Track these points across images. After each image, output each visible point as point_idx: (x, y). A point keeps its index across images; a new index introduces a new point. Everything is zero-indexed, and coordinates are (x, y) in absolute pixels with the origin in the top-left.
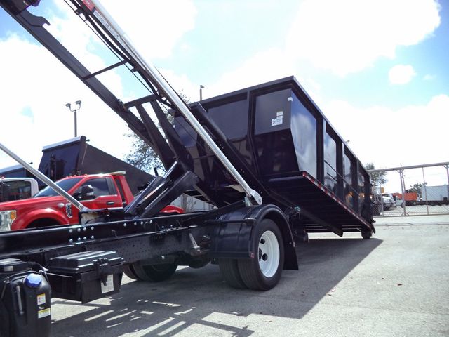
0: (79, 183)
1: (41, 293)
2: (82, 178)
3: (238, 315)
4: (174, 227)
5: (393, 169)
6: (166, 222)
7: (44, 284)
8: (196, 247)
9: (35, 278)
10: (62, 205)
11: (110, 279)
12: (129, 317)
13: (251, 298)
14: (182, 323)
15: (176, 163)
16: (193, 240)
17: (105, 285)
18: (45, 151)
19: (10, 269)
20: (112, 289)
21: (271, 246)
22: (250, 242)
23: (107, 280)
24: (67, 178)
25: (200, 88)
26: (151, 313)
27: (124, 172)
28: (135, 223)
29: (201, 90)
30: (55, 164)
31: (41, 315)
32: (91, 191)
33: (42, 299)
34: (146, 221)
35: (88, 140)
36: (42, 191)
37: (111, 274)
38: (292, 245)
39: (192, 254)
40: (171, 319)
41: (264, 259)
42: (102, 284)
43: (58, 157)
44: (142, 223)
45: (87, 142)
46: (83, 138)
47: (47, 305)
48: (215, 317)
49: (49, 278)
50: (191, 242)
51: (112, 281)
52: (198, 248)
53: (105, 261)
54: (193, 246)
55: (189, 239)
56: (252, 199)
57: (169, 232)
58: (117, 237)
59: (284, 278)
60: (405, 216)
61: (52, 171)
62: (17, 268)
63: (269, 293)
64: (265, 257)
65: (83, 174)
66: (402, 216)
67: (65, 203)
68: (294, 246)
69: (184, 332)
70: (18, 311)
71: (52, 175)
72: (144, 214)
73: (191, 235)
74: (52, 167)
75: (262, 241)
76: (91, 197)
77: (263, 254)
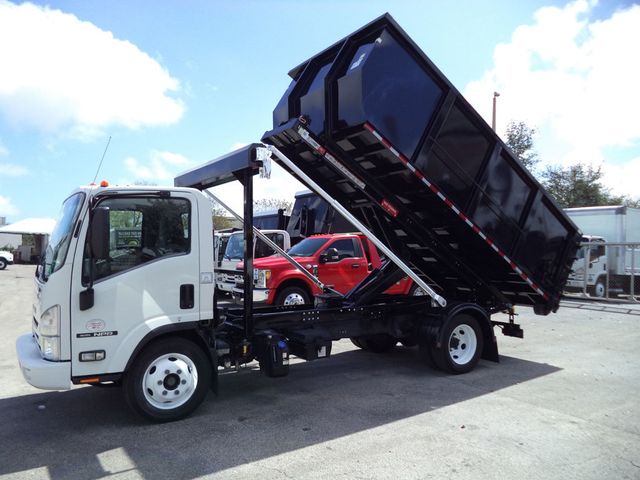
0: (325, 245)
1: (285, 351)
2: (328, 239)
7: (286, 348)
9: (282, 344)
10: (309, 267)
11: (324, 349)
17: (320, 353)
18: (298, 198)
19: (270, 337)
20: (325, 355)
21: (469, 337)
22: (438, 335)
23: (321, 349)
28: (349, 310)
29: (494, 99)
30: (307, 214)
31: (284, 363)
32: (336, 254)
33: (285, 355)
36: (295, 246)
37: (324, 346)
41: (462, 348)
44: (354, 310)
47: (287, 359)
56: (436, 302)
65: (331, 233)
67: (312, 264)
70: (273, 359)
71: (304, 226)
74: (304, 218)
75: (462, 332)
76: (336, 260)
77: (461, 343)
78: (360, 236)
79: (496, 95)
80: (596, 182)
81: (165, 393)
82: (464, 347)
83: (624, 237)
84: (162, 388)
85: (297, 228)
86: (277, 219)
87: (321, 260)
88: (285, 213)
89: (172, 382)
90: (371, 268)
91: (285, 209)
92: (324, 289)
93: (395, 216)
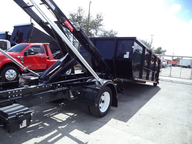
0: (27, 47)
2: (29, 45)
3: (86, 133)
4: (62, 87)
5: (170, 56)
8: (72, 96)
10: (19, 57)
13: (94, 122)
14: (60, 135)
15: (68, 54)
16: (71, 93)
17: (21, 125)
18: (15, 27)
21: (106, 97)
23: (22, 123)
24: (23, 44)
26: (48, 125)
27: (49, 44)
28: (43, 87)
29: (90, 4)
30: (19, 34)
32: (32, 52)
34: (49, 85)
35: (34, 25)
36: (13, 47)
37: (25, 119)
38: (116, 97)
39: (69, 100)
40: (56, 131)
41: (103, 103)
42: (20, 125)
43: (20, 31)
44: (46, 86)
46: (32, 24)
48: (75, 133)
51: (26, 122)
52: (73, 97)
54: (70, 96)
55: (69, 93)
57: (60, 91)
59: (111, 109)
60: (170, 77)
61: (17, 37)
63: (103, 118)
64: (103, 102)
65: (30, 43)
66: (169, 77)
67: (20, 56)
68: (117, 97)
69: (60, 141)
71: (17, 39)
72: (49, 80)
73: (70, 91)
74: (18, 36)
75: (103, 95)
76: (33, 55)
77: (102, 100)
78: (43, 44)
79: (91, 2)
85: (14, 40)
86: (5, 35)
87: (25, 54)
88: (9, 34)
90: (48, 58)
91: (9, 32)
92: (26, 70)
93: (72, 31)
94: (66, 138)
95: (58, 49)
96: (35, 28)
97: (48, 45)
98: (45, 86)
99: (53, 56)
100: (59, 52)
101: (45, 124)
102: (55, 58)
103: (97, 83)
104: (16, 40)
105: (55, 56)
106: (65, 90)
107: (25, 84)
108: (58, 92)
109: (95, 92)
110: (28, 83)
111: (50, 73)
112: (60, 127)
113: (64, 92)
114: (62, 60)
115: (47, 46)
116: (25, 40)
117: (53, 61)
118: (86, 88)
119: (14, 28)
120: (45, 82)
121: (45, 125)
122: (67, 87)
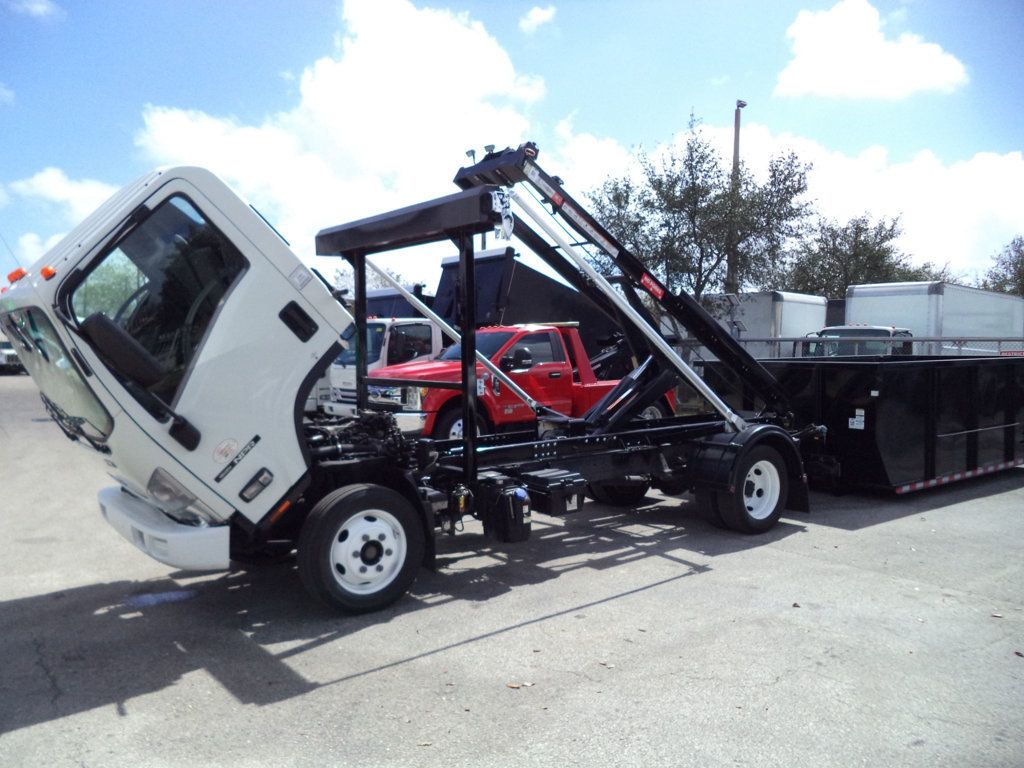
0: (508, 342)
1: (526, 504)
2: (513, 333)
4: (642, 444)
6: (633, 439)
7: (527, 498)
8: (667, 470)
9: (521, 492)
11: (575, 499)
12: (587, 541)
14: (643, 553)
16: (664, 462)
17: (570, 502)
18: (446, 267)
19: (500, 482)
20: (576, 508)
21: (767, 478)
22: (731, 473)
23: (571, 499)
25: (736, 107)
26: (611, 540)
27: (577, 323)
28: (597, 440)
29: (738, 112)
31: (526, 521)
33: (526, 509)
34: (609, 436)
35: (518, 255)
37: (575, 494)
39: (661, 478)
40: (631, 548)
41: (759, 496)
42: (568, 502)
44: (604, 439)
45: (516, 258)
46: (510, 251)
47: (529, 514)
48: (679, 553)
49: (529, 493)
50: (661, 464)
51: (576, 501)
52: (670, 472)
53: (570, 482)
54: (663, 469)
55: (659, 460)
56: (733, 425)
57: (636, 452)
58: (579, 454)
62: (506, 483)
69: (643, 560)
70: (510, 515)
72: (608, 426)
73: (662, 455)
74: (459, 300)
75: (758, 472)
76: (529, 366)
77: (757, 488)
78: (558, 327)
79: (741, 105)
80: (886, 244)
81: (363, 570)
82: (760, 493)
83: (939, 330)
84: (358, 562)
85: (448, 314)
87: (503, 366)
88: (425, 291)
89: (371, 553)
90: (577, 378)
91: (424, 286)
92: (537, 409)
93: (660, 297)
94: (657, 559)
95: (607, 338)
96: (520, 265)
97: (572, 327)
98: (601, 438)
99: (593, 365)
100: (609, 352)
101: (602, 538)
102: (598, 375)
103: (728, 428)
104: (457, 315)
105: (599, 365)
106: (649, 450)
107: (558, 434)
108: (631, 453)
109: (728, 456)
110: (562, 431)
111: (610, 408)
112: (640, 544)
113: (645, 455)
114: (635, 375)
115: (572, 331)
116: (488, 314)
117: (595, 385)
118: (704, 447)
119: (442, 269)
120: (597, 431)
121: (604, 541)
122: (652, 444)
